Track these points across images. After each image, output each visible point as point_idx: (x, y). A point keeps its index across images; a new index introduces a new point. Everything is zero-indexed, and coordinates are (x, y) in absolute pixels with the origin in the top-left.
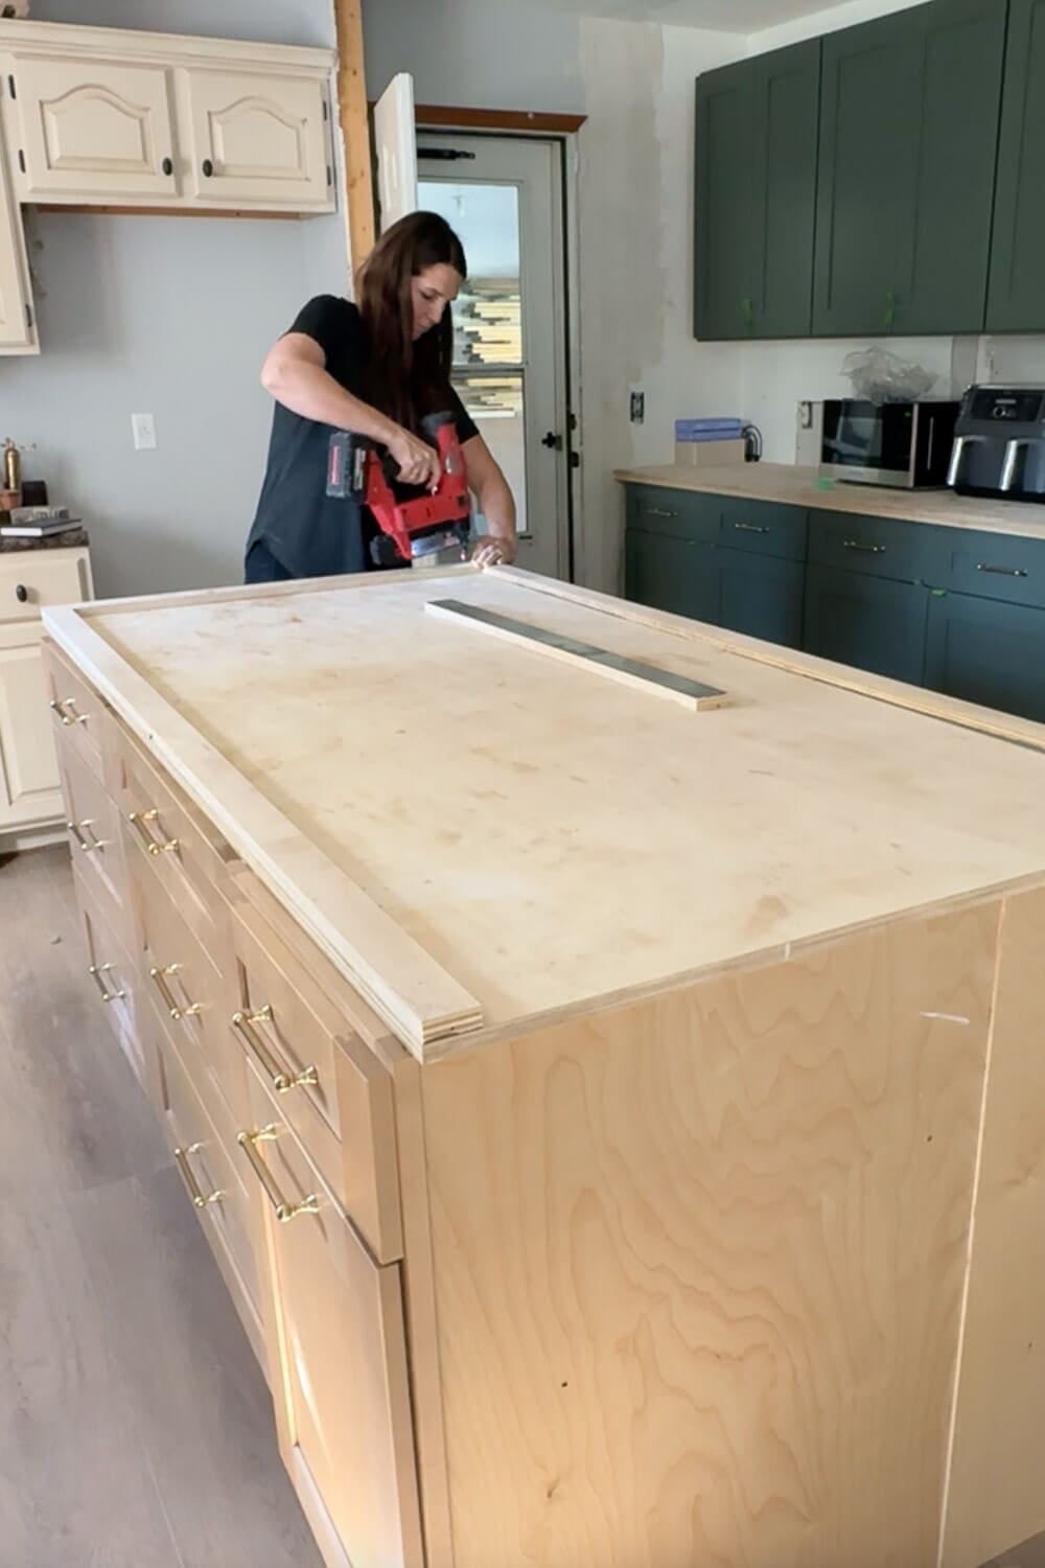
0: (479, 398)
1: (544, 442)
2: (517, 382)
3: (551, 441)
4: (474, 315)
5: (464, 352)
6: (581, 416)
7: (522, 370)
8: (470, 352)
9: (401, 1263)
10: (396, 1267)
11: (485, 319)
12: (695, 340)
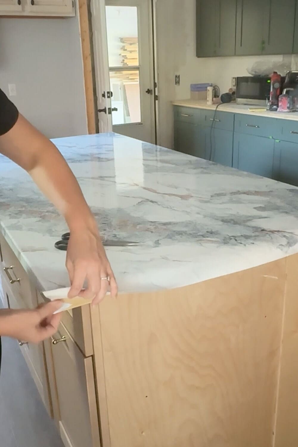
0: (128, 77)
1: (147, 92)
2: (137, 72)
3: (149, 91)
4: (125, 50)
5: (122, 62)
6: (158, 83)
7: (139, 68)
8: (123, 62)
9: (93, 356)
10: (91, 357)
11: (129, 51)
12: (197, 58)
